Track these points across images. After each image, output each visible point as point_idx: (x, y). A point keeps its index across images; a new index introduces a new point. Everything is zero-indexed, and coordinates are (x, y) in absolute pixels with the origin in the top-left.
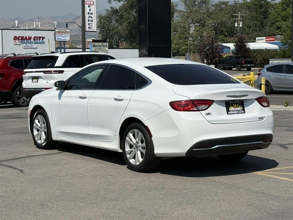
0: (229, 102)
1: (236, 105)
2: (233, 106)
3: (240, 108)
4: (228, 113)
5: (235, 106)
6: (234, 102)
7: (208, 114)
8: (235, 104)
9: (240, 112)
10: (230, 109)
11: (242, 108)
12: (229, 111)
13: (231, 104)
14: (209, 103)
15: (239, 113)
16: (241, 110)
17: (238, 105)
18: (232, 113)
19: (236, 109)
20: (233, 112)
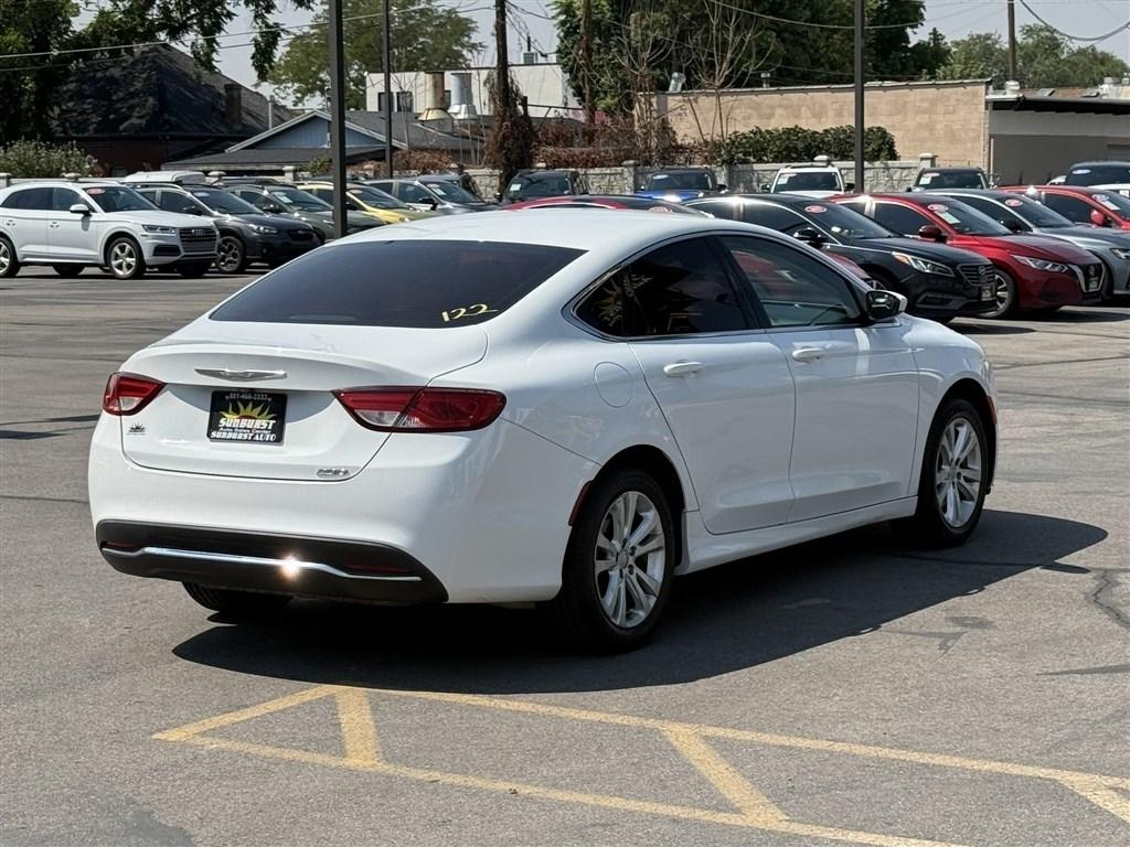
0: (228, 393)
1: (253, 408)
2: (236, 411)
3: (264, 423)
4: (209, 435)
5: (248, 411)
6: (243, 397)
7: (137, 429)
8: (250, 405)
9: (257, 438)
10: (222, 421)
11: (272, 422)
12: (217, 429)
13: (234, 402)
14: (145, 390)
15: (252, 440)
16: (266, 429)
17: (259, 409)
18: (224, 435)
19: (244, 422)
20: (230, 435)
